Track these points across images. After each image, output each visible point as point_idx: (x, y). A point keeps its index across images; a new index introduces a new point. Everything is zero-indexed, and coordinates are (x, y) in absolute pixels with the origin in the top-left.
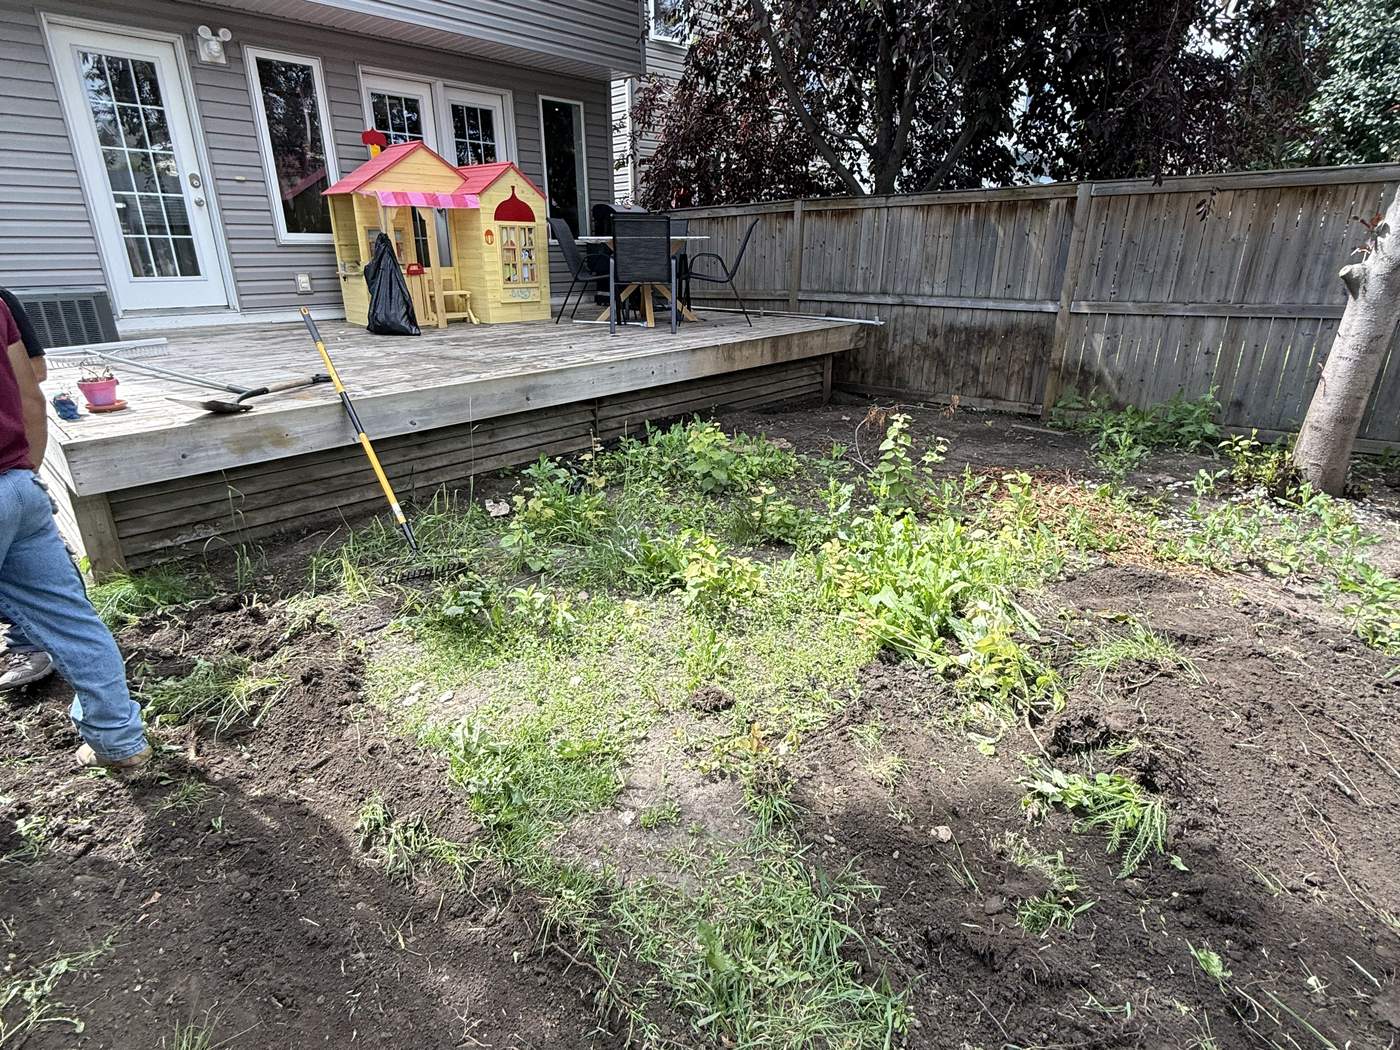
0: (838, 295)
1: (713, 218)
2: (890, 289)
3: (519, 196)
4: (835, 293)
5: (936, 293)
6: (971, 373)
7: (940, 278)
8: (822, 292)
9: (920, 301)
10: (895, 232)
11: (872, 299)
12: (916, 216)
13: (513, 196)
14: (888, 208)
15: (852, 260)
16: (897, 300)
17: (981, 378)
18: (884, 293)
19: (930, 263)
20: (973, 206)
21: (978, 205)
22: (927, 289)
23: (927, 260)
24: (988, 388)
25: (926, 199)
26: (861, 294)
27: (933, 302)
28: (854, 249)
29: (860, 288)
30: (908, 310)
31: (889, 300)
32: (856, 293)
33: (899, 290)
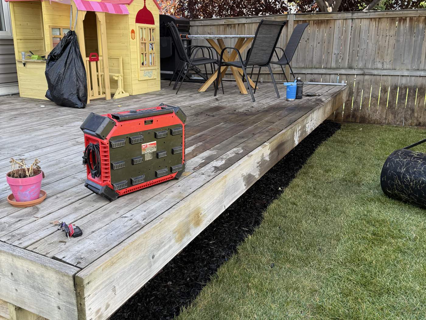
0: (318, 70)
1: (228, 25)
2: (355, 65)
3: (148, 8)
4: (317, 68)
5: (385, 67)
6: (409, 112)
7: (387, 59)
8: (306, 68)
9: (376, 72)
10: (357, 33)
11: (343, 72)
12: (371, 25)
13: (145, 7)
14: (352, 19)
15: (328, 49)
16: (360, 72)
17: (416, 115)
18: (351, 68)
19: (380, 51)
20: (408, 19)
21: (411, 19)
22: (379, 66)
23: (379, 49)
24: (421, 120)
25: (379, 15)
26: (334, 69)
27: (385, 72)
28: (329, 43)
29: (333, 65)
30: (367, 77)
31: (355, 72)
32: (331, 68)
33: (361, 65)
